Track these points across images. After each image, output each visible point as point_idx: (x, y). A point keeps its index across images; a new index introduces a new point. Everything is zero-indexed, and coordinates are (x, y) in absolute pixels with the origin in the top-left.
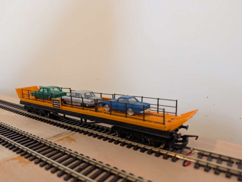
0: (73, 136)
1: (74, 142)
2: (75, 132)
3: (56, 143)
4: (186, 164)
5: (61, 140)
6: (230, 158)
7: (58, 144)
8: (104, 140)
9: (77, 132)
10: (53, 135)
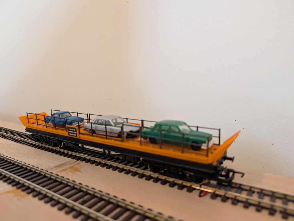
0: (78, 165)
1: (79, 172)
2: (80, 161)
3: (58, 174)
4: (202, 194)
5: (63, 170)
6: (251, 187)
7: (60, 174)
8: (113, 170)
9: (83, 161)
10: (56, 165)
